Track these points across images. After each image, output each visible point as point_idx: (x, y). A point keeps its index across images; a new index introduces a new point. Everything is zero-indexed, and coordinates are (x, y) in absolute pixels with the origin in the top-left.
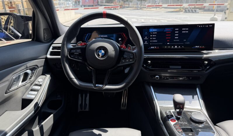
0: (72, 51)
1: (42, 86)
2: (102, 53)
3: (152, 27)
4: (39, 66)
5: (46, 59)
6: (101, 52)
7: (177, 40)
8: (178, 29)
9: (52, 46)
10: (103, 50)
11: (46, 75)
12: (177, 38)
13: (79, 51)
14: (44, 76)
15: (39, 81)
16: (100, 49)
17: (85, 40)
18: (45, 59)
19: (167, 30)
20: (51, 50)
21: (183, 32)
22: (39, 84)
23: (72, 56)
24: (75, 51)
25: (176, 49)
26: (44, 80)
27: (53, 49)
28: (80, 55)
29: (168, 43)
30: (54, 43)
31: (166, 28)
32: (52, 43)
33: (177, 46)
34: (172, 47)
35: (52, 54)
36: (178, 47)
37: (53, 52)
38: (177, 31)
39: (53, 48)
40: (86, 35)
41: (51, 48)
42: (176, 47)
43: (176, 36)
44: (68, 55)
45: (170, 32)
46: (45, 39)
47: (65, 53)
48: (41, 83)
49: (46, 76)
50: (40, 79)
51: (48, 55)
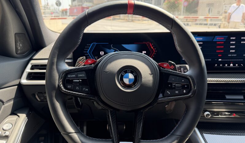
0: (69, 76)
1: (10, 138)
2: (130, 80)
3: (196, 34)
4: (4, 101)
5: (20, 86)
6: (127, 77)
7: (233, 55)
8: (234, 38)
9: (31, 64)
10: (132, 73)
11: (18, 114)
12: (234, 51)
13: (83, 75)
14: (14, 117)
15: (4, 128)
16: (126, 72)
17: (87, 53)
18: (17, 86)
19: (218, 38)
20: (28, 70)
21: (242, 42)
22: (4, 135)
23: (69, 87)
24: (74, 76)
25: (231, 68)
26: (14, 125)
27: (32, 69)
28: (84, 83)
29: (220, 60)
30: (35, 58)
31: (216, 37)
32: (31, 59)
33: (232, 63)
34: (226, 65)
35: (31, 76)
36: (234, 65)
37: (33, 74)
38: (233, 40)
39: (32, 66)
40: (90, 46)
41: (29, 66)
42: (232, 65)
43: (233, 49)
44: (61, 85)
45: (222, 43)
46: (19, 52)
47: (54, 80)
48: (7, 133)
49: (19, 116)
50: (6, 123)
51: (24, 79)
